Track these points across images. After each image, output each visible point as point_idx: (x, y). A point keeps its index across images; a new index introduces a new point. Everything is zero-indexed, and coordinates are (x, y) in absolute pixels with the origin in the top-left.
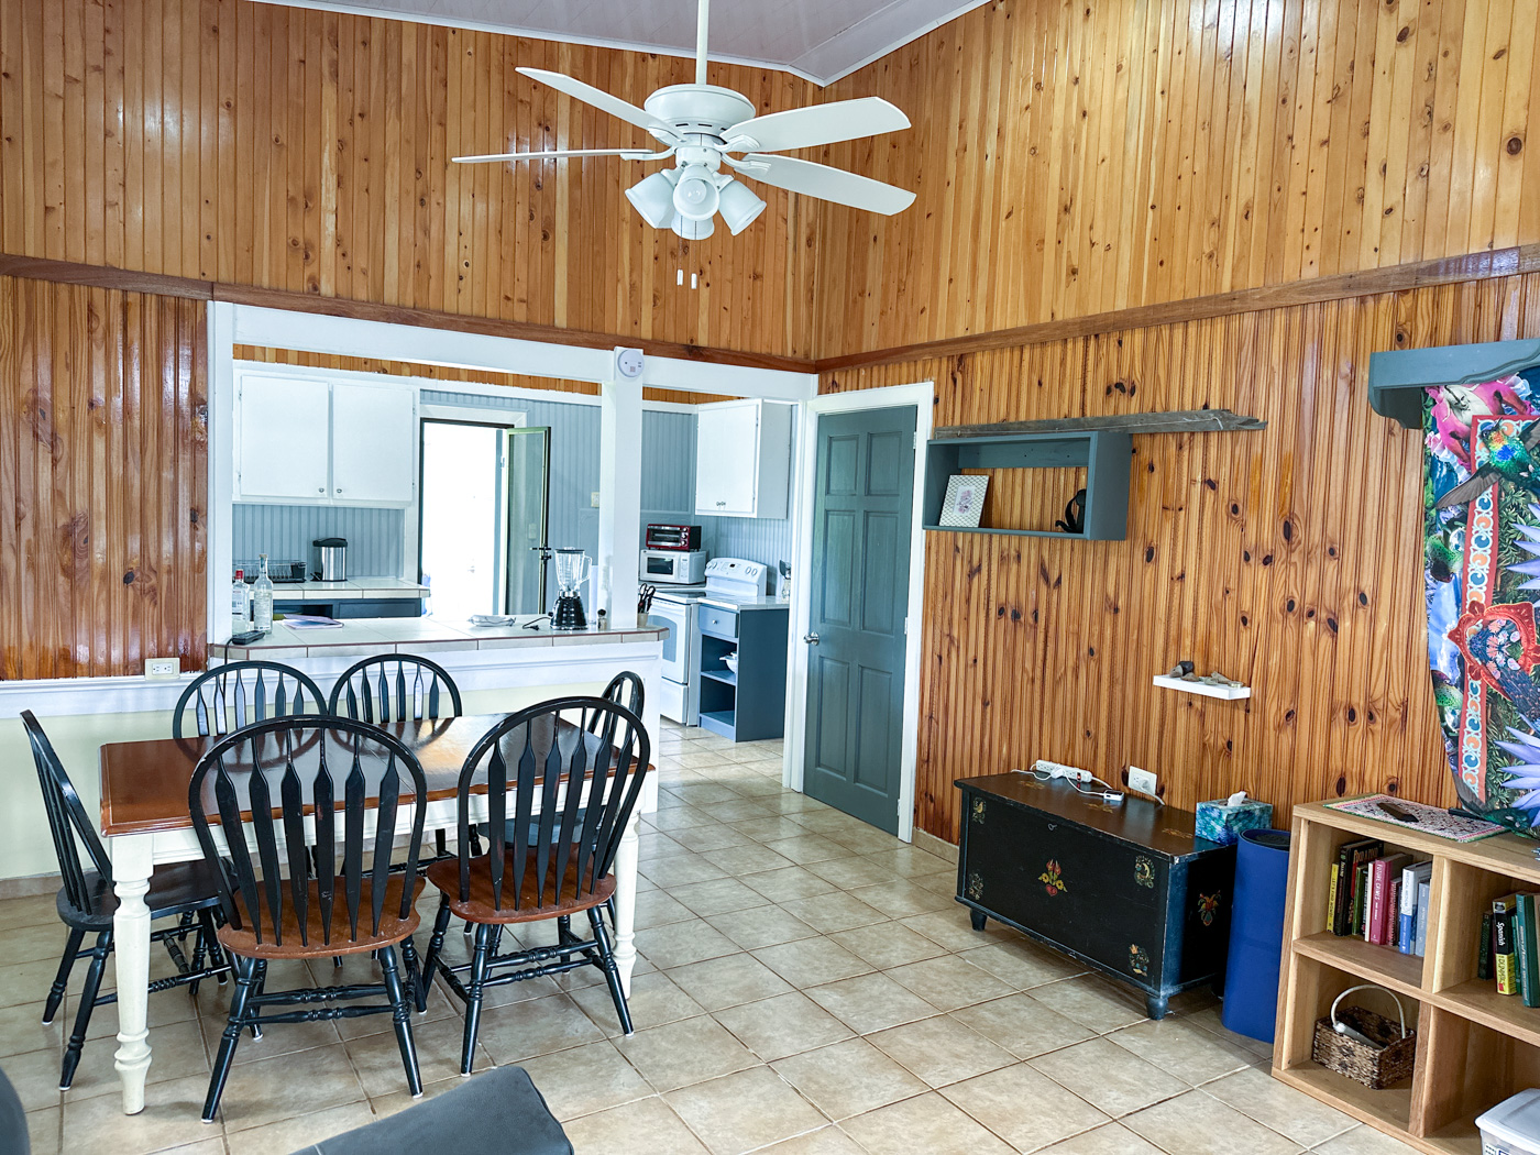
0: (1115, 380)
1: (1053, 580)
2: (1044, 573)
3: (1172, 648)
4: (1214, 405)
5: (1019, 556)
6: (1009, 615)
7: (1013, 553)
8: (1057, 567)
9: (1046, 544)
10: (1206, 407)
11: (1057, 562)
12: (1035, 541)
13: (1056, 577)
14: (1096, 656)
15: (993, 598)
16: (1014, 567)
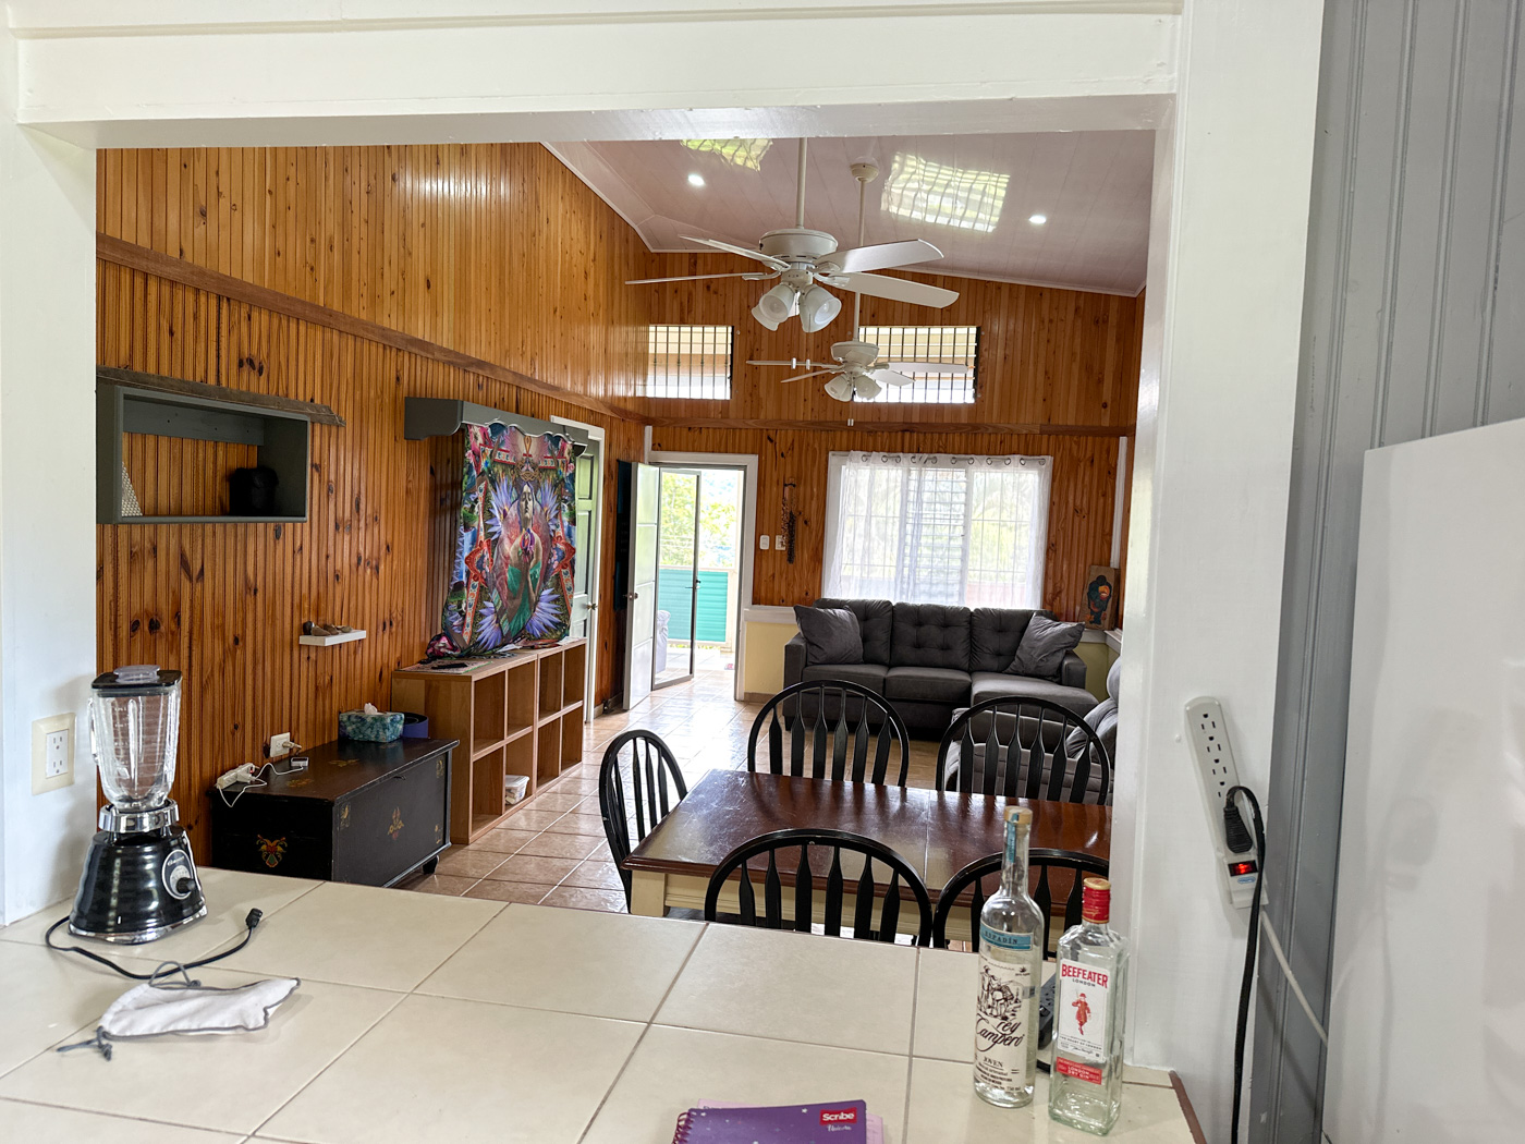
0: (246, 355)
1: (195, 573)
2: (184, 564)
3: (296, 614)
4: (317, 401)
5: (155, 549)
6: (146, 628)
7: (148, 545)
8: (199, 556)
9: (186, 531)
10: (312, 400)
11: (199, 551)
12: (174, 528)
13: (199, 567)
14: (241, 643)
15: (123, 611)
16: (150, 564)
